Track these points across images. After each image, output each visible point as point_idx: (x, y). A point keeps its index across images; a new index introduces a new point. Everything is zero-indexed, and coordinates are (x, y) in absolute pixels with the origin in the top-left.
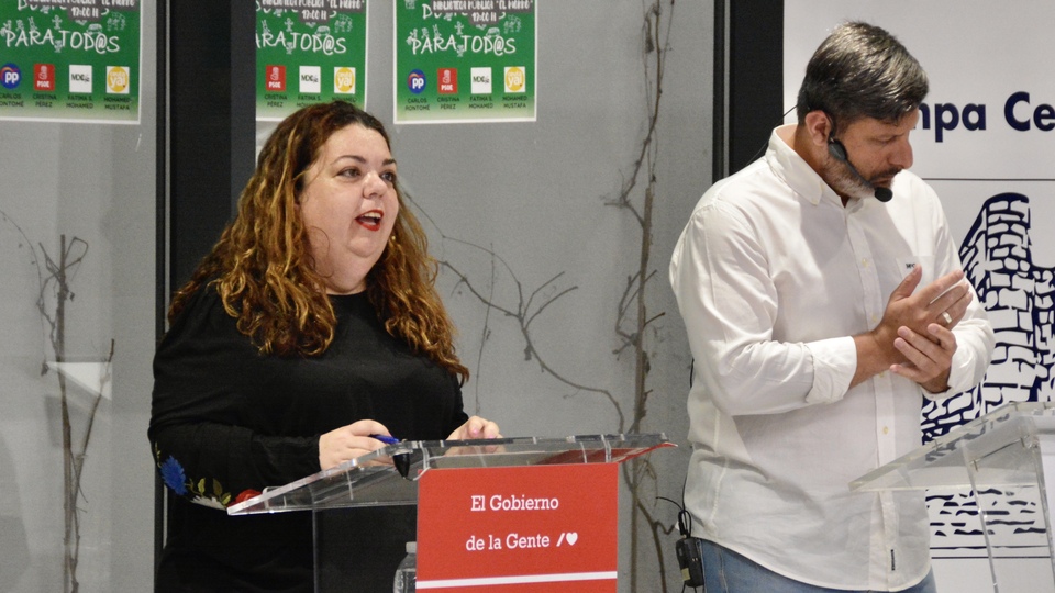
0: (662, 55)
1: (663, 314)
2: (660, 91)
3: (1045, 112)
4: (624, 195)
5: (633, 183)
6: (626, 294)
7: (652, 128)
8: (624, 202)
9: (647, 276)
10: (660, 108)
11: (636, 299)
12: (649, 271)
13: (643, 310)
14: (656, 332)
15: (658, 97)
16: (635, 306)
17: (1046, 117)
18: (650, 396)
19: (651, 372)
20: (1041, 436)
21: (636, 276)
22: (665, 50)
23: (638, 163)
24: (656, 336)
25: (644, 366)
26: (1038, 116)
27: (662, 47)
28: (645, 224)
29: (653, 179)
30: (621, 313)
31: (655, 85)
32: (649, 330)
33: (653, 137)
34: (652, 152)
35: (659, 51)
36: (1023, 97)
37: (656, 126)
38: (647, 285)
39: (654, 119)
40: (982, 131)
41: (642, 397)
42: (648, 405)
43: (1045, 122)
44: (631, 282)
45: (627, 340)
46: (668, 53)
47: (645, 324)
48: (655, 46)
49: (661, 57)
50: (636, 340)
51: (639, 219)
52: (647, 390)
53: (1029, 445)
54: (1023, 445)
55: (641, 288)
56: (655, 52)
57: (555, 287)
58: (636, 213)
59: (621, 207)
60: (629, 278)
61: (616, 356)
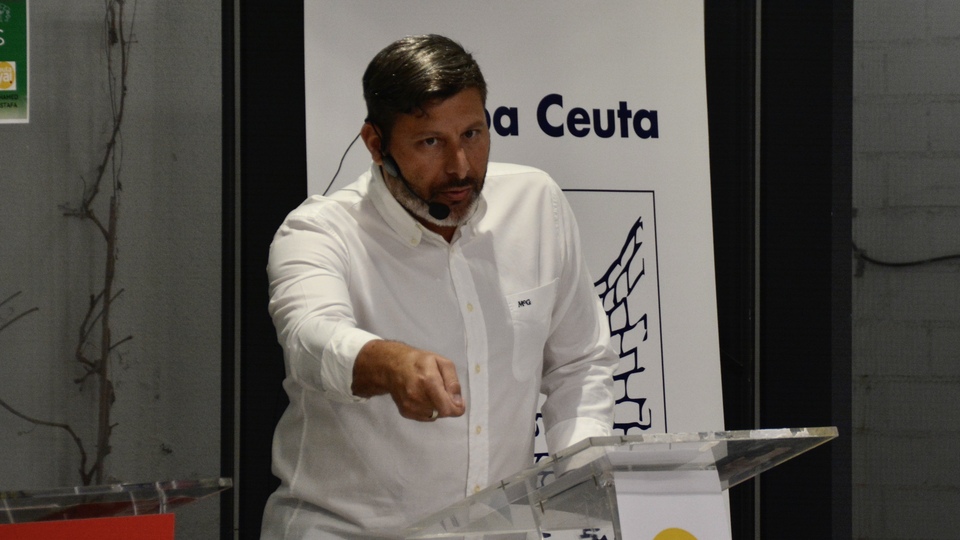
0: (126, 47)
1: (130, 338)
2: (124, 88)
3: (579, 116)
4: (86, 204)
5: (95, 190)
6: (88, 316)
7: (117, 129)
8: (86, 212)
9: (112, 296)
10: (125, 107)
11: (100, 321)
12: (114, 290)
13: (107, 334)
14: (120, 357)
15: (123, 95)
16: (98, 329)
17: (580, 122)
18: (113, 430)
19: (115, 404)
20: (617, 474)
21: (100, 296)
22: (130, 42)
23: (102, 169)
24: (120, 363)
25: (108, 397)
26: (571, 120)
27: (126, 39)
28: (110, 237)
29: (119, 186)
30: (83, 338)
31: (119, 81)
32: (113, 357)
33: (117, 139)
34: (118, 156)
35: (123, 43)
36: (556, 99)
37: (122, 127)
38: (112, 305)
39: (118, 120)
40: (515, 137)
41: (106, 430)
42: (113, 441)
43: (579, 127)
44: (93, 302)
45: (90, 368)
46: (133, 45)
47: (109, 349)
48: (119, 37)
49: (126, 51)
50: (99, 367)
51: (103, 231)
52: (111, 424)
53: (604, 483)
54: (596, 484)
55: (106, 310)
56: (119, 44)
57: (12, 309)
58: (99, 225)
59: (82, 218)
60: (92, 297)
61: (79, 385)
